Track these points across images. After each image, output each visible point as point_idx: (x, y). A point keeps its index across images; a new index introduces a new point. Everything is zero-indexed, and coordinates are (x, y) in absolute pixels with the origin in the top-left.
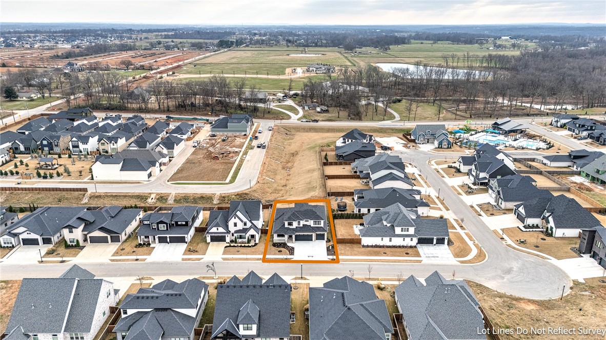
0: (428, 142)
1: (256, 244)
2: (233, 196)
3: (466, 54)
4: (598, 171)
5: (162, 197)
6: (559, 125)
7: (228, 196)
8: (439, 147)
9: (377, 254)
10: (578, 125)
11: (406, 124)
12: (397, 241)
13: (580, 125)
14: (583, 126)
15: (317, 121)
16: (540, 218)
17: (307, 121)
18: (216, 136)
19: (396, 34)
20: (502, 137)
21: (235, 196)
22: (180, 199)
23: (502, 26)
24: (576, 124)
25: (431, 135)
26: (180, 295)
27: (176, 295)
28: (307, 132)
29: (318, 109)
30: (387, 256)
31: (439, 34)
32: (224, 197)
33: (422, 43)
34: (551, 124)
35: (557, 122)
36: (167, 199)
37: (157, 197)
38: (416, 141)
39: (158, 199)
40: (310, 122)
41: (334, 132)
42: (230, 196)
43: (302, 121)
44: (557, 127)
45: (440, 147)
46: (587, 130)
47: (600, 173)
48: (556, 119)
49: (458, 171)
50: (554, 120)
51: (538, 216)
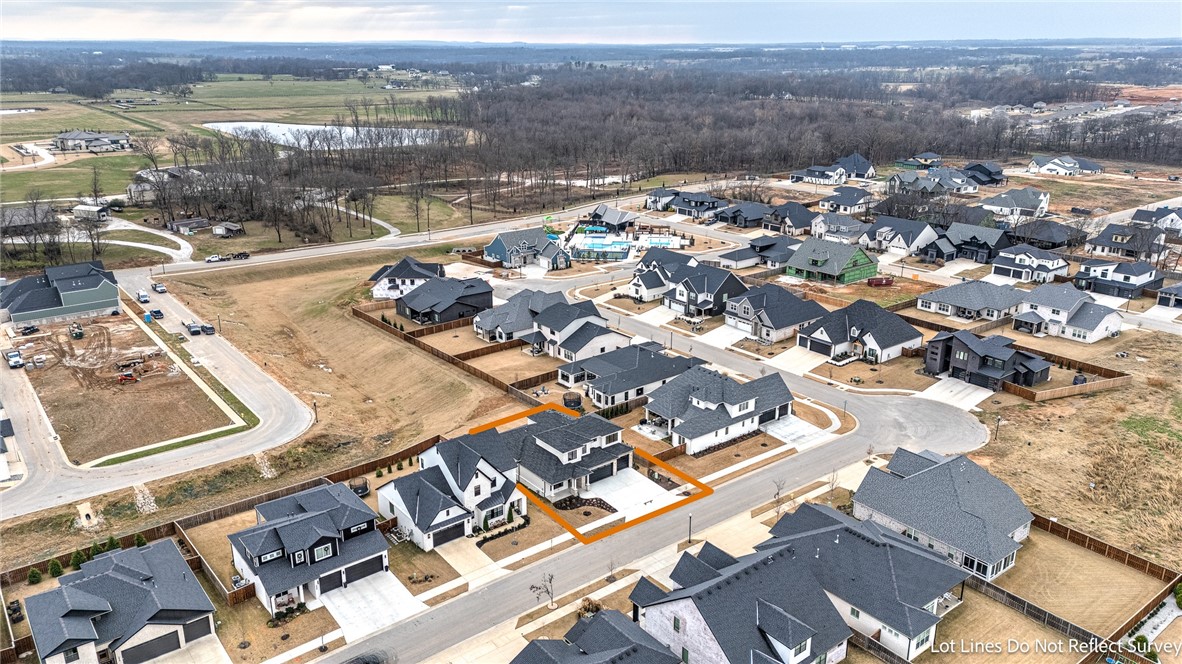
0: (525, 263)
1: (527, 520)
2: (300, 450)
3: (388, 98)
4: (815, 263)
5: (115, 505)
6: (660, 208)
7: (289, 452)
8: (553, 269)
9: (729, 462)
10: (693, 204)
11: (433, 237)
12: (736, 430)
13: (696, 203)
14: (702, 203)
15: (245, 256)
16: (846, 340)
17: (222, 260)
18: (37, 330)
19: (151, 60)
20: (611, 238)
21: (304, 447)
22: (171, 495)
23: (352, 45)
24: (690, 201)
25: (529, 248)
26: (635, 650)
27: (628, 654)
28: (245, 282)
29: (219, 230)
30: (745, 459)
31: (249, 60)
32: (281, 457)
33: (241, 79)
34: (645, 207)
35: (655, 202)
36: (133, 504)
37: (101, 507)
38: (505, 264)
39: (106, 512)
40: (229, 259)
41: (307, 273)
42: (293, 451)
43: (209, 261)
44: (657, 210)
45: (555, 268)
46: (709, 209)
47: (819, 264)
48: (653, 198)
49: (640, 301)
50: (649, 201)
51: (844, 340)
